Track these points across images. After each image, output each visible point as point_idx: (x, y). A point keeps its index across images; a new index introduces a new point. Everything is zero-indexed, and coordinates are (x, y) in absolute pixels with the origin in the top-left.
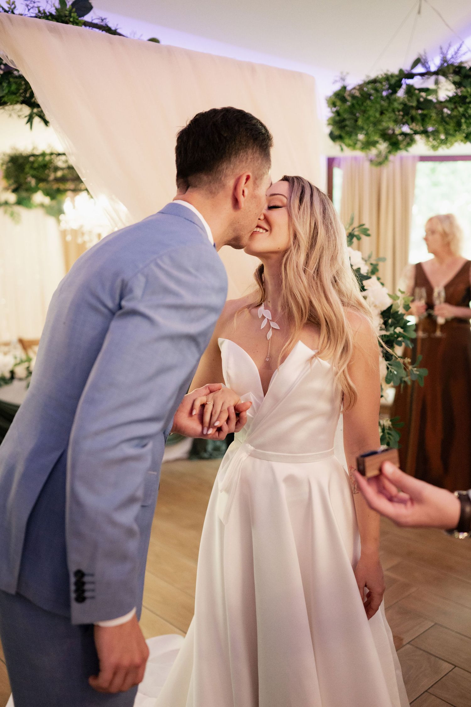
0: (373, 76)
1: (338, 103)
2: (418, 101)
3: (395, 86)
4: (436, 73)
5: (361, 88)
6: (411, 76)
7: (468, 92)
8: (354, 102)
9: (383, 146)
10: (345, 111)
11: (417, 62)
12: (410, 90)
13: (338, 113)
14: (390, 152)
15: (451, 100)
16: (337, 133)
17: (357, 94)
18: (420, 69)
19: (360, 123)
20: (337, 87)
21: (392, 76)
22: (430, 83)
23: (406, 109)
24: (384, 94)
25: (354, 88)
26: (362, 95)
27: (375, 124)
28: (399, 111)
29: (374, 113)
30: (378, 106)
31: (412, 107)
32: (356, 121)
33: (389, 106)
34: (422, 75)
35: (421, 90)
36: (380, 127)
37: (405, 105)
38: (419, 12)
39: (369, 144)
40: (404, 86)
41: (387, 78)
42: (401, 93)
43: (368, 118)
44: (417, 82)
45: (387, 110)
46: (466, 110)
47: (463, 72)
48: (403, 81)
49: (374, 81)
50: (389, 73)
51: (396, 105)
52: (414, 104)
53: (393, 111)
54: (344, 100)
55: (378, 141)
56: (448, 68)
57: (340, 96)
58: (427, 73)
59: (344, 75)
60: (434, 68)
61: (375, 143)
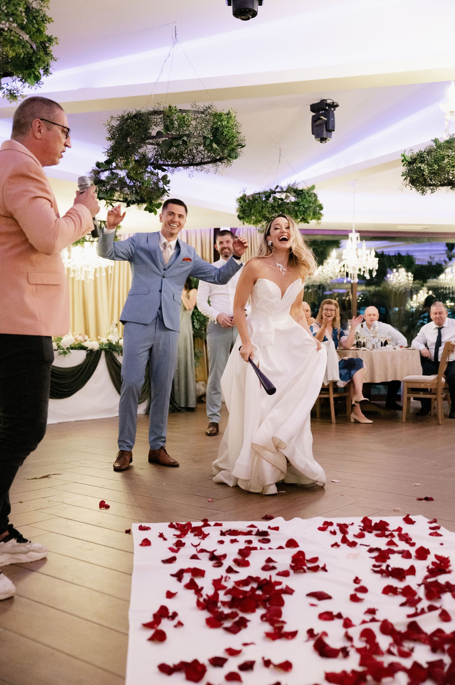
0: (258, 192)
1: (242, 202)
2: (278, 203)
3: (268, 197)
4: (286, 192)
5: (253, 196)
6: (275, 193)
7: (299, 200)
8: (250, 202)
9: (264, 223)
10: (245, 206)
11: (277, 187)
12: (275, 198)
13: (242, 206)
15: (293, 203)
16: (242, 216)
17: (251, 199)
18: (278, 190)
19: (252, 212)
20: (241, 195)
21: (266, 192)
22: (283, 196)
23: (273, 207)
24: (264, 199)
25: (250, 196)
26: (253, 200)
27: (259, 212)
28: (270, 208)
29: (259, 207)
30: (261, 205)
31: (275, 206)
32: (251, 211)
33: (265, 205)
34: (279, 192)
35: (279, 199)
36: (262, 214)
37: (273, 205)
38: (279, 162)
39: (256, 222)
40: (272, 197)
41: (265, 193)
42: (271, 200)
43: (256, 210)
44: (278, 195)
45: (265, 207)
46: (299, 208)
47: (297, 191)
48: (271, 195)
49: (259, 194)
50: (265, 191)
51: (268, 205)
52: (277, 205)
53: (267, 207)
54: (245, 201)
55: (261, 221)
56: (291, 190)
57: (243, 199)
58: (282, 192)
59: (245, 189)
60: (285, 190)
61: (260, 221)
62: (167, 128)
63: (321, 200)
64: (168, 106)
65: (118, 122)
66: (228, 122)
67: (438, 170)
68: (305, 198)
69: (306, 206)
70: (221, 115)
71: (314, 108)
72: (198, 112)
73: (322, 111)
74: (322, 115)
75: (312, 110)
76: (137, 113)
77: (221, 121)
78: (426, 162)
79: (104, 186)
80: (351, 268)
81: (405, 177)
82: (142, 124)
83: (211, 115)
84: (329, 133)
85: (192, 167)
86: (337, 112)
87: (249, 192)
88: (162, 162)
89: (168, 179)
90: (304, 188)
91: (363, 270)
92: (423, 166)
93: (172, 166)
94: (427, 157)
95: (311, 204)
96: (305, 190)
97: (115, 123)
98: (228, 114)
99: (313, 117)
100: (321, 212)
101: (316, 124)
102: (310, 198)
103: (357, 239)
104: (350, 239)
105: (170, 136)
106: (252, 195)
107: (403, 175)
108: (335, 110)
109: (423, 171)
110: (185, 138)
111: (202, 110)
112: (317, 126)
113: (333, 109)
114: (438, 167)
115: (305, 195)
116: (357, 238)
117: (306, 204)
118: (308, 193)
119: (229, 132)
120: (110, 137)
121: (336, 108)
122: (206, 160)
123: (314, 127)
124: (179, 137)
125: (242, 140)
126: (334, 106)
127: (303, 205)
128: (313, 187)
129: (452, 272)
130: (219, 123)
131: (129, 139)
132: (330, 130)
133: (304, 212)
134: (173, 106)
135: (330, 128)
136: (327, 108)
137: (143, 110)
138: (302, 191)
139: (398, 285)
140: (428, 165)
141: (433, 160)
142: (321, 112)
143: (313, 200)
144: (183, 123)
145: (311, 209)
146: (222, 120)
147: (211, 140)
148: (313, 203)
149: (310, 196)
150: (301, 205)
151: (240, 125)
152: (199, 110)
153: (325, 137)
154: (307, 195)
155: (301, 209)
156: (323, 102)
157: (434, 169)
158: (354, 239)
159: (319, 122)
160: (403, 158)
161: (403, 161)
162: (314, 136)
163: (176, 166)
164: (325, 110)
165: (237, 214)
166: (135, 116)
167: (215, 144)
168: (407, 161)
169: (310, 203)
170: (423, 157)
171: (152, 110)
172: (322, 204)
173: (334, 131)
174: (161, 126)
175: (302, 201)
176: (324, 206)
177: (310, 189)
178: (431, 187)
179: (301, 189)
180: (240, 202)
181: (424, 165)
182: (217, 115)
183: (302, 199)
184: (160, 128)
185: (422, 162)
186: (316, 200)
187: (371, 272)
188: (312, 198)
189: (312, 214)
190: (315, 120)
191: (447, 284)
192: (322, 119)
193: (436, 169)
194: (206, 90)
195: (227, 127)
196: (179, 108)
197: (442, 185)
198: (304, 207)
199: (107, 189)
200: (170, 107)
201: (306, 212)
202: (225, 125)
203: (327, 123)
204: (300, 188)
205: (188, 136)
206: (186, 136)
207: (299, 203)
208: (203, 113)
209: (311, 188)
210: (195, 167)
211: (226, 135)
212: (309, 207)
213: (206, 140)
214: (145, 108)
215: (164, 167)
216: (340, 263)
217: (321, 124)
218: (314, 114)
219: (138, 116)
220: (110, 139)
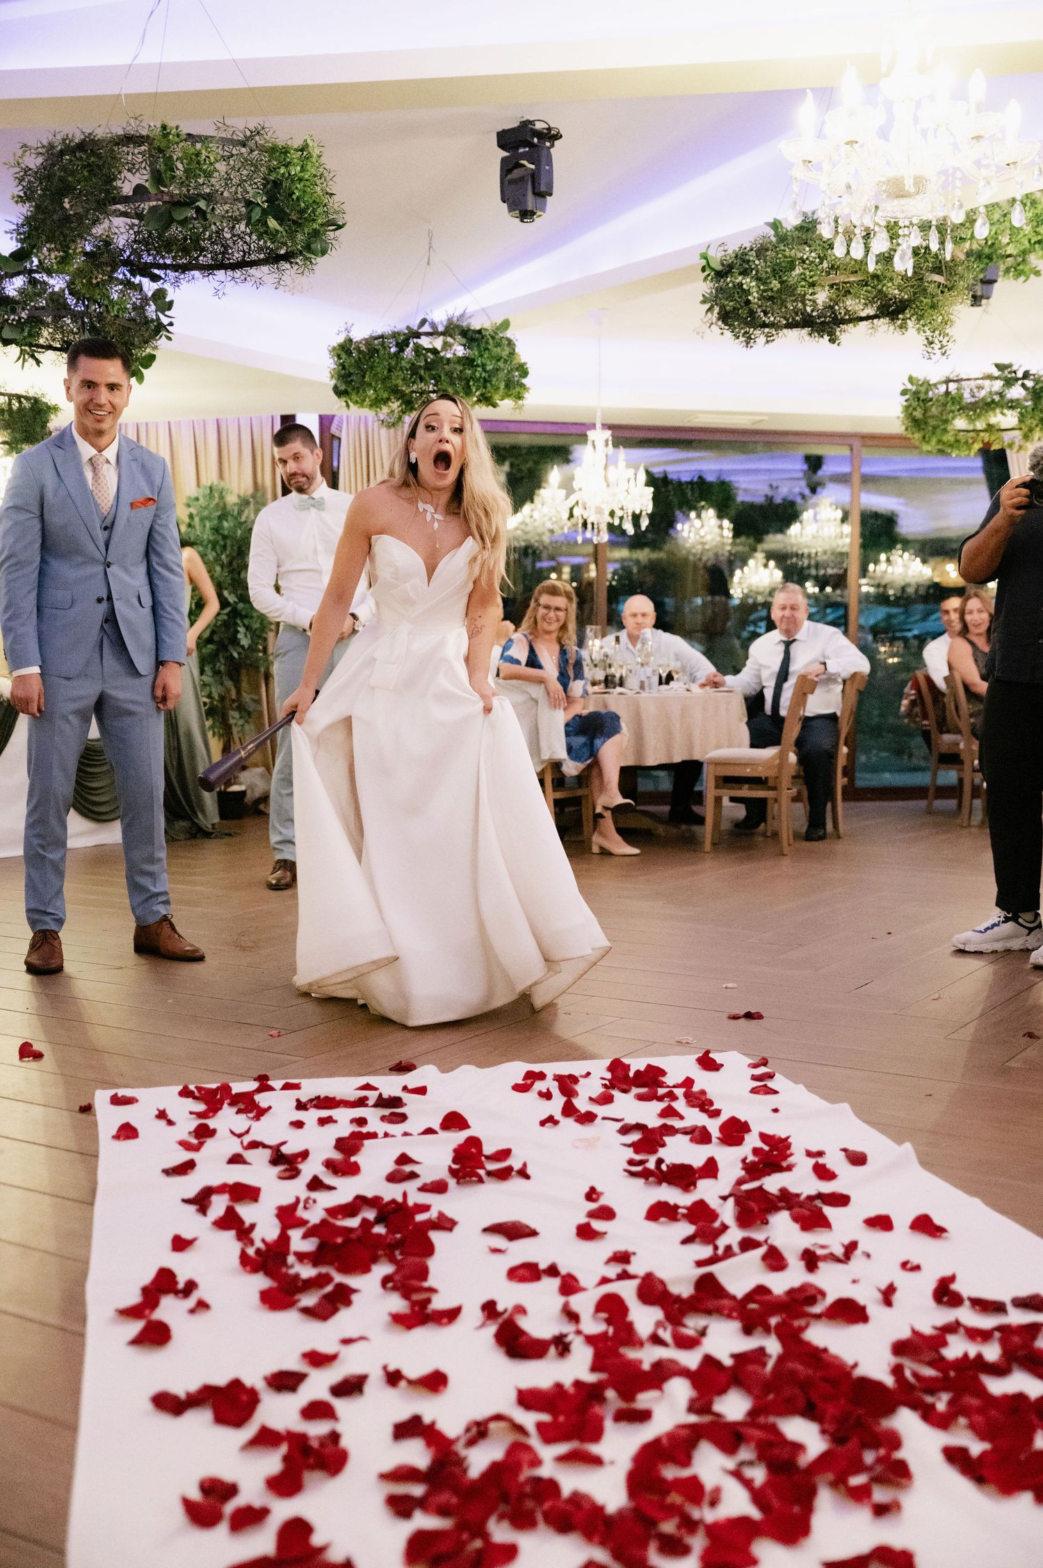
0: (379, 332)
1: (344, 356)
2: (426, 360)
3: (402, 346)
4: (443, 334)
5: (368, 342)
6: (418, 335)
7: (474, 354)
8: (361, 356)
9: (395, 405)
10: (351, 364)
11: (424, 322)
12: (418, 349)
13: (343, 366)
14: (404, 412)
15: (460, 360)
16: (343, 387)
17: (363, 348)
18: (426, 328)
19: (367, 379)
20: (341, 339)
21: (399, 334)
22: (438, 343)
23: (414, 369)
24: (393, 350)
25: (361, 342)
26: (369, 350)
27: (384, 380)
28: (407, 370)
29: (381, 370)
30: (387, 364)
31: (420, 367)
32: (364, 377)
33: (397, 364)
34: (428, 334)
35: (428, 350)
36: (389, 385)
37: (413, 364)
38: (428, 263)
39: (377, 403)
40: (411, 345)
41: (395, 335)
42: (409, 352)
43: (375, 375)
44: (425, 342)
45: (395, 368)
46: (474, 373)
47: (470, 334)
48: (411, 341)
49: (382, 337)
50: (396, 330)
51: (404, 363)
52: (422, 364)
53: (401, 369)
54: (349, 353)
55: (388, 399)
56: (454, 329)
57: (345, 349)
58: (434, 333)
59: (349, 325)
60: (441, 329)
61: (386, 401)
62: (158, 178)
63: (524, 353)
64: (159, 125)
65: (40, 160)
66: (303, 170)
67: (779, 291)
68: (486, 349)
69: (489, 368)
70: (285, 151)
71: (507, 139)
72: (234, 143)
73: (525, 147)
74: (524, 156)
75: (502, 145)
76: (84, 140)
77: (287, 165)
78: (754, 272)
79: (13, 311)
80: (593, 509)
81: (707, 306)
82: (98, 166)
83: (262, 149)
84: (539, 200)
85: (223, 271)
86: (558, 152)
87: (360, 334)
88: (150, 259)
89: (168, 299)
90: (485, 326)
91: (619, 513)
92: (748, 282)
93: (175, 268)
94: (757, 262)
95: (501, 364)
96: (485, 329)
97: (34, 162)
98: (302, 150)
99: (504, 160)
100: (524, 381)
101: (509, 177)
102: (499, 349)
103: (607, 445)
104: (590, 443)
105: (166, 198)
106: (366, 340)
107: (703, 302)
108: (553, 146)
109: (748, 292)
110: (202, 204)
111: (241, 137)
112: (510, 182)
113: (548, 144)
114: (779, 286)
115: (487, 343)
116: (607, 441)
117: (488, 363)
118: (493, 338)
119: (304, 191)
120: (22, 194)
121: (556, 142)
122: (253, 257)
123: (506, 183)
124: (189, 202)
125: (336, 212)
126: (552, 136)
127: (483, 366)
128: (506, 325)
129: (815, 519)
130: (282, 170)
131: (66, 200)
132: (543, 194)
133: (486, 381)
134: (171, 124)
135: (543, 188)
136: (536, 140)
137: (100, 133)
138: (479, 332)
139: (699, 547)
140: (758, 279)
141: (768, 270)
142: (521, 150)
143: (505, 354)
144: (196, 166)
145: (502, 375)
146: (290, 163)
147: (263, 209)
148: (506, 361)
149: (498, 345)
150: (477, 366)
151: (331, 175)
152: (235, 137)
153: (530, 208)
154: (491, 341)
155: (478, 374)
156: (526, 125)
157: (771, 289)
158: (600, 444)
159: (517, 173)
160: (704, 262)
161: (703, 270)
162: (505, 205)
163: (184, 269)
164: (532, 145)
165: (333, 382)
166: (81, 146)
167: (272, 220)
168: (713, 269)
169: (499, 360)
170: (749, 261)
171: (121, 132)
172: (525, 364)
173: (551, 195)
174: (145, 172)
175: (481, 356)
176: (530, 367)
177: (498, 328)
178: (767, 330)
179: (478, 328)
180: (339, 357)
181: (748, 280)
182: (279, 153)
183: (480, 352)
184: (141, 178)
185: (744, 273)
186: (512, 353)
187: (636, 518)
188: (504, 350)
189: (502, 385)
190: (508, 167)
191: (806, 547)
192: (523, 166)
193: (775, 289)
194: (250, 89)
195: (300, 180)
196: (186, 129)
197: (790, 326)
198: (485, 370)
199: (20, 318)
200: (164, 127)
201: (490, 381)
202: (296, 174)
203: (534, 176)
204: (476, 325)
205: (209, 198)
206: (205, 199)
207: (473, 360)
208: (244, 145)
209: (502, 324)
210: (230, 273)
211: (298, 199)
212: (497, 370)
213: (251, 211)
214: (105, 127)
215: (156, 271)
216: (567, 497)
217: (522, 179)
218: (506, 154)
219: (87, 146)
220: (21, 200)
